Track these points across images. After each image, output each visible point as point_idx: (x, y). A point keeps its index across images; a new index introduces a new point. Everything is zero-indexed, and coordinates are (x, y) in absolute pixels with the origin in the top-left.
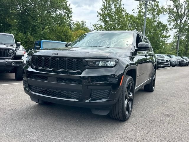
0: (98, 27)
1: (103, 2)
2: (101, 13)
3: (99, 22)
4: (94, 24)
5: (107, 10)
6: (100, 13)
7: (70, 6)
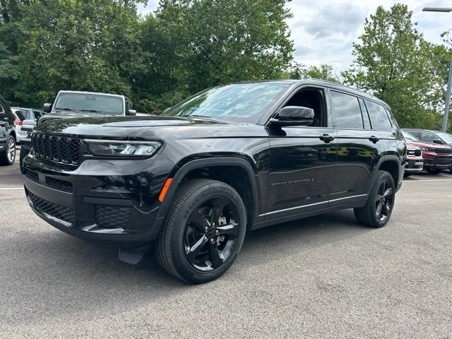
0: (354, 77)
1: (367, 22)
2: (362, 45)
3: (355, 66)
4: (343, 71)
5: (376, 39)
6: (359, 46)
7: (289, 36)
